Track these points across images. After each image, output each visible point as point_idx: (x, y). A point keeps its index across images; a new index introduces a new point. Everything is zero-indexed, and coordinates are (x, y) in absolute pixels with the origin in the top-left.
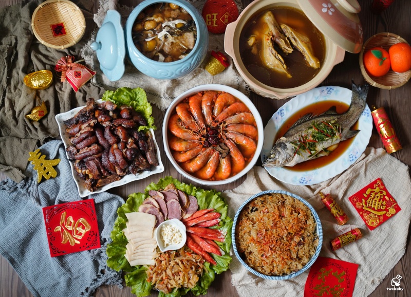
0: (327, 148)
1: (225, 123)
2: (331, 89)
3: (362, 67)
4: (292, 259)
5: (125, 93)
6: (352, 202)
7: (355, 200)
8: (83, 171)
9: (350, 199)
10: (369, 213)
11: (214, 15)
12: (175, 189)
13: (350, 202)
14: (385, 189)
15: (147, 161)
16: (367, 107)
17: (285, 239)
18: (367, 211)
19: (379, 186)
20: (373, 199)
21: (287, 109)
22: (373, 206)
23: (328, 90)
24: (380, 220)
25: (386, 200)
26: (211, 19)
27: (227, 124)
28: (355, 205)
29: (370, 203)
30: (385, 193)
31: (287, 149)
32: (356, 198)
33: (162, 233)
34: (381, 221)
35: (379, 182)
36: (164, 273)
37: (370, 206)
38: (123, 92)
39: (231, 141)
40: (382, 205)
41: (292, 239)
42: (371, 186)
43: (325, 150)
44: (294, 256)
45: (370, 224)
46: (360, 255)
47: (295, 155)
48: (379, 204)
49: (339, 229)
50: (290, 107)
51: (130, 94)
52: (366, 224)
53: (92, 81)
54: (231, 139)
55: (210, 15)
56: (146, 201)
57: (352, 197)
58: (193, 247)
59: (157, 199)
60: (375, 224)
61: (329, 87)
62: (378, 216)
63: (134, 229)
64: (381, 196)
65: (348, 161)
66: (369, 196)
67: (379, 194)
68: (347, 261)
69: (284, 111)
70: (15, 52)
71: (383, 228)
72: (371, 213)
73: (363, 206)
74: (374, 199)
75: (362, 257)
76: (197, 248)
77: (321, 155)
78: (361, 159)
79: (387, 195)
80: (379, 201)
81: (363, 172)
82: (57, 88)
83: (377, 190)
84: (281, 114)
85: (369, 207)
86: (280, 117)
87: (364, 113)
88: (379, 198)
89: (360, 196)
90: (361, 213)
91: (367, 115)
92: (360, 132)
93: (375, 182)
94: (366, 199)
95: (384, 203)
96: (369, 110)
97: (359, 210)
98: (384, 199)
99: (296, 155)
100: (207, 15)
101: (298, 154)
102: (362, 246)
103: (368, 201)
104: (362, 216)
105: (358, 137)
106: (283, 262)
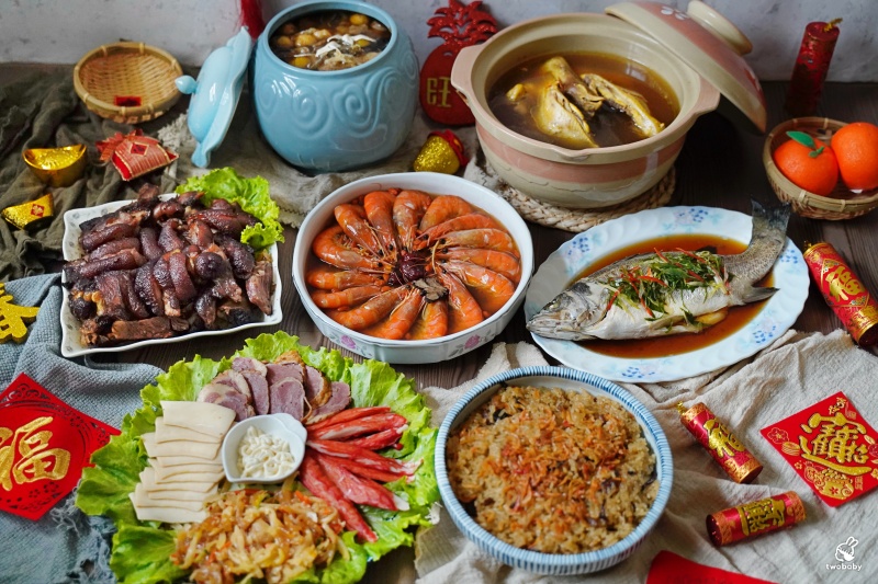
0: (696, 317)
1: (443, 241)
2: (701, 212)
3: (769, 163)
4: (587, 519)
5: (229, 181)
6: (770, 441)
7: (779, 436)
8: (87, 295)
9: (765, 432)
10: (819, 467)
11: (443, 81)
12: (299, 362)
13: (766, 442)
14: (860, 419)
15: (244, 294)
16: (792, 246)
17: (573, 468)
18: (815, 463)
19: (842, 411)
20: (830, 438)
21: (596, 238)
22: (830, 454)
23: (694, 213)
24: (853, 484)
25: (867, 444)
26: (437, 89)
27: (447, 243)
28: (779, 448)
29: (823, 447)
30: (861, 429)
31: (590, 293)
32: (780, 433)
33: (243, 448)
34: (860, 487)
35: (841, 402)
36: (222, 538)
37: (822, 452)
38: (226, 179)
39: (455, 278)
40: (857, 453)
41: (591, 473)
42: (822, 408)
43: (691, 319)
44: (594, 513)
45: (825, 492)
46: (804, 569)
47: (609, 308)
48: (847, 451)
49: (735, 491)
50: (604, 237)
51: (239, 183)
52: (816, 492)
53: (166, 171)
54: (453, 273)
55: (435, 80)
56: (220, 378)
57: (769, 429)
58: (317, 483)
59: (248, 375)
60: (842, 495)
61: (697, 208)
62: (848, 476)
63: (174, 434)
64: (851, 435)
65: (751, 341)
66: (818, 431)
67: (846, 431)
68: (765, 578)
69: (590, 243)
70: (27, 126)
71: (868, 511)
72: (826, 468)
73: (802, 452)
74: (833, 441)
75: (811, 574)
76: (327, 488)
77: (681, 329)
78: (785, 339)
79: (867, 434)
80: (849, 443)
81: (797, 378)
82: (89, 184)
83: (839, 419)
84: (582, 246)
85: (817, 455)
86: (578, 251)
87: (784, 258)
88: (846, 437)
89: (792, 427)
90: (799, 465)
91: (792, 260)
92: (778, 293)
93: (832, 400)
94: (811, 437)
95: (863, 449)
96: (798, 251)
97: (791, 460)
98: (860, 441)
99: (614, 306)
100: (429, 79)
101: (617, 304)
102: (810, 548)
103: (815, 442)
104: (801, 473)
105: (773, 303)
106: (561, 522)
